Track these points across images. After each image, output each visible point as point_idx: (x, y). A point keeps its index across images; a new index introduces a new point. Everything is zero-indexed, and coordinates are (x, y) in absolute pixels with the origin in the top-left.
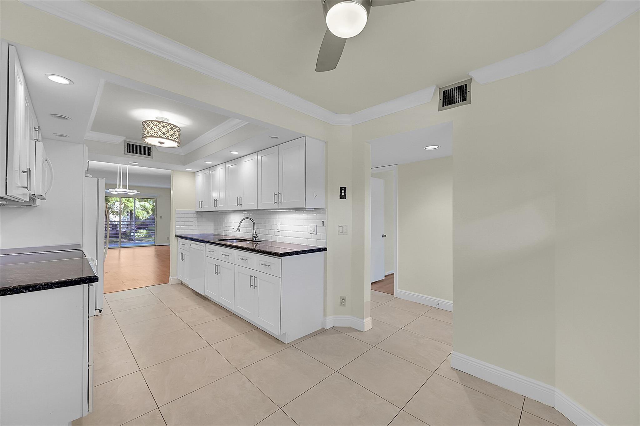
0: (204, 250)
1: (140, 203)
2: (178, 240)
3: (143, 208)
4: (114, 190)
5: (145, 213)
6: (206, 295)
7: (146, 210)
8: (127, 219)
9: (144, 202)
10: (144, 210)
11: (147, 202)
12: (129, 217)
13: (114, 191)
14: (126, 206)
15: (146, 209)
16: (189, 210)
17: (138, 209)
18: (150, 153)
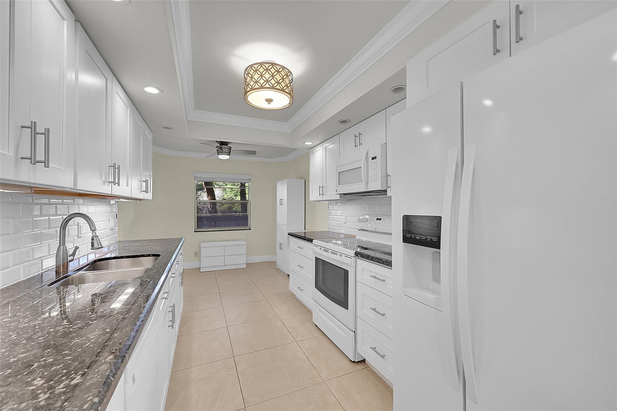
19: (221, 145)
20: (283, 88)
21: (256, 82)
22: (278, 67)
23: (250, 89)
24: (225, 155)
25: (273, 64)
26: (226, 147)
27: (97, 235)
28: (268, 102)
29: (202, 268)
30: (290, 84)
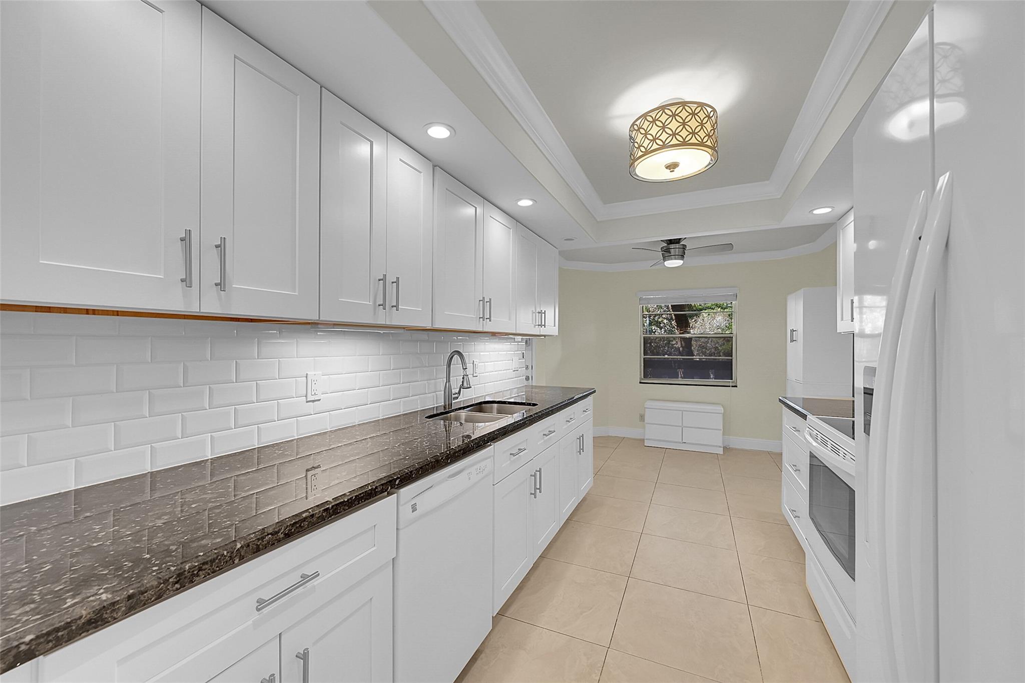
19: (668, 244)
20: (702, 140)
21: (654, 139)
22: (694, 107)
23: (642, 153)
24: (675, 259)
25: (684, 104)
26: (676, 246)
27: (467, 374)
28: (670, 169)
29: (646, 439)
30: (714, 131)
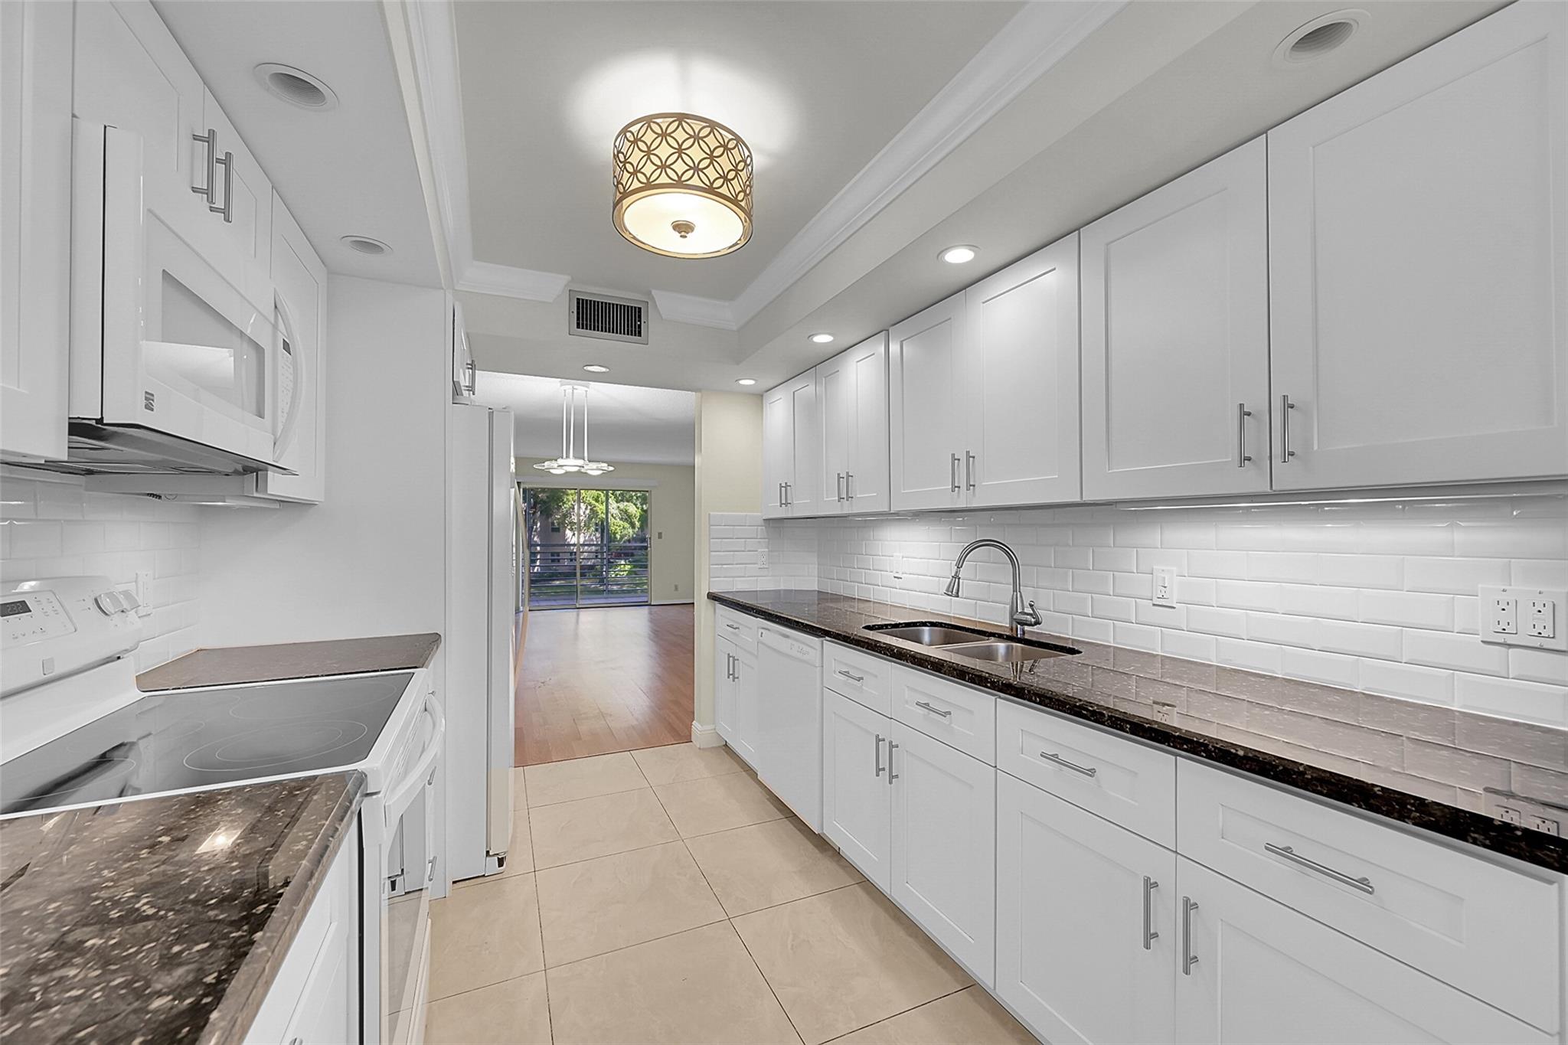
0: (818, 664)
1: (618, 504)
2: (717, 611)
3: (625, 517)
4: (554, 464)
5: (627, 525)
6: (824, 834)
7: (627, 517)
8: (596, 539)
9: (626, 503)
10: (626, 519)
11: (630, 504)
12: (598, 535)
13: (556, 466)
14: (594, 511)
15: (629, 517)
16: (746, 515)
17: (615, 518)
18: (640, 326)
